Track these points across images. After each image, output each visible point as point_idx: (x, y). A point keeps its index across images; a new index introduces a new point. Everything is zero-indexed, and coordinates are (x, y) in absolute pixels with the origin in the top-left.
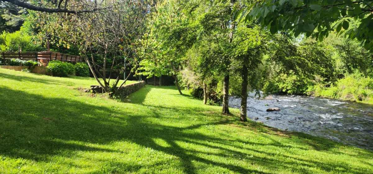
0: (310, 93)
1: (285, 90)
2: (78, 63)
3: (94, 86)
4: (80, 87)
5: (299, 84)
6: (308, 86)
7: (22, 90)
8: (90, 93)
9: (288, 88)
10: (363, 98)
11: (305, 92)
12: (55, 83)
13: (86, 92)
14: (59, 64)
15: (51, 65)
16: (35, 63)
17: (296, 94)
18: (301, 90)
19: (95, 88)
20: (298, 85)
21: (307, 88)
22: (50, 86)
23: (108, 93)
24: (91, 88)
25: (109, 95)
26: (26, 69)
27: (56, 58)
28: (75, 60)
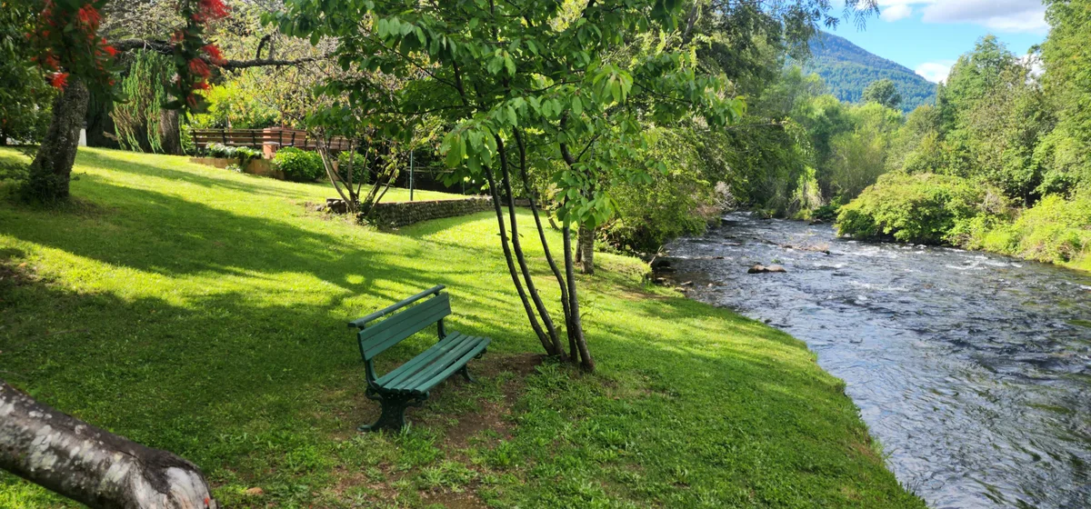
0: (958, 240)
1: (890, 229)
2: (344, 153)
3: (333, 200)
4: (308, 202)
5: (927, 212)
6: (955, 220)
7: (204, 203)
8: (324, 214)
9: (896, 225)
10: (1072, 253)
11: (945, 237)
12: (270, 192)
13: (319, 210)
14: (295, 155)
15: (280, 158)
16: (250, 152)
17: (916, 241)
18: (934, 230)
19: (334, 202)
20: (925, 216)
21: (950, 224)
22: (256, 197)
23: (355, 214)
24: (327, 204)
25: (357, 217)
26: (235, 165)
27: (293, 141)
28: (340, 145)
